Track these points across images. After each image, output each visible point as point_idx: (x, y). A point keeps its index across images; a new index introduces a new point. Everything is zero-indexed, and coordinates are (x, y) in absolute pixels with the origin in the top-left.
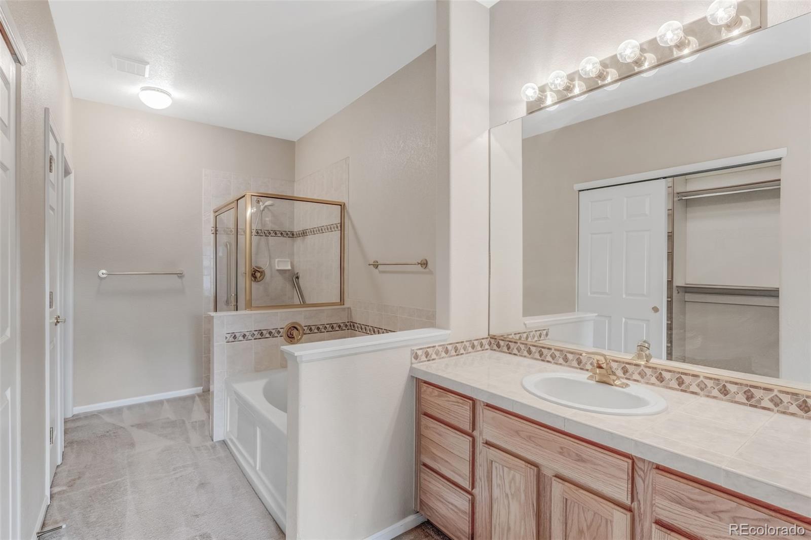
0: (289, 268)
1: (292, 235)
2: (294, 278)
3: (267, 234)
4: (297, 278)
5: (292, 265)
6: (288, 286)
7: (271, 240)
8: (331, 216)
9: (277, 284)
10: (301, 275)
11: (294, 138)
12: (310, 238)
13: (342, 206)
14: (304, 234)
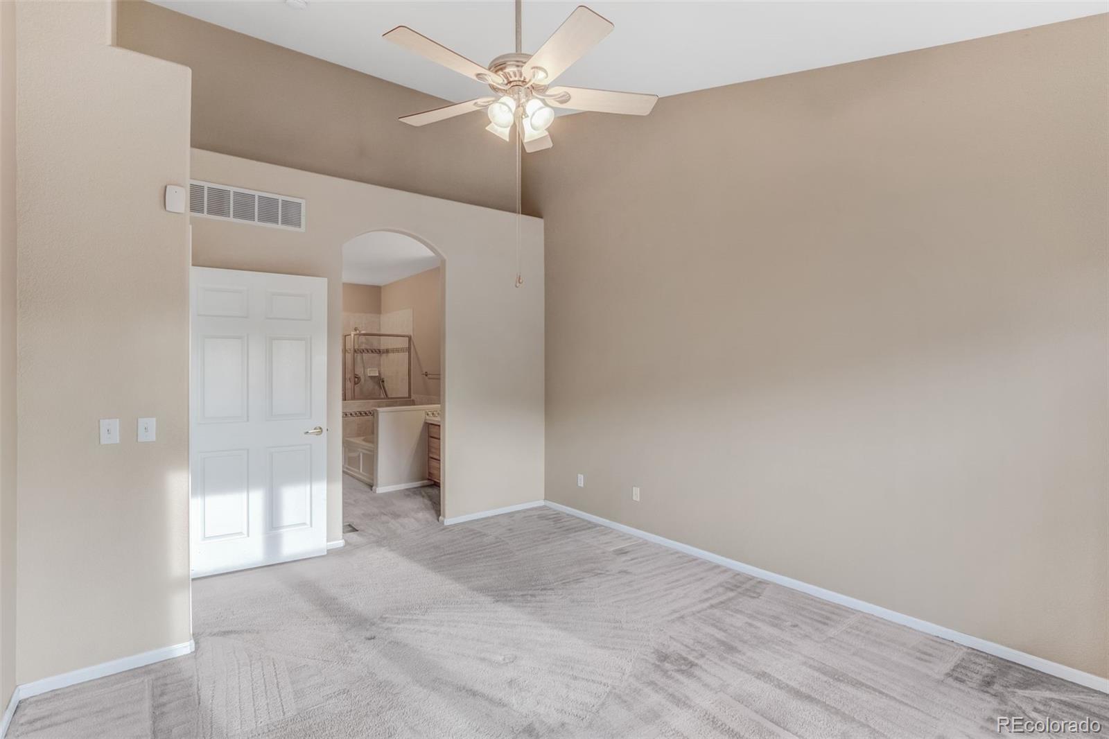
0: (377, 375)
1: (379, 352)
2: (380, 381)
3: (362, 351)
4: (383, 381)
5: (380, 374)
6: (377, 387)
7: (365, 356)
8: (403, 343)
9: (370, 385)
10: (385, 380)
11: (381, 285)
12: (391, 355)
13: (410, 338)
14: (387, 351)
